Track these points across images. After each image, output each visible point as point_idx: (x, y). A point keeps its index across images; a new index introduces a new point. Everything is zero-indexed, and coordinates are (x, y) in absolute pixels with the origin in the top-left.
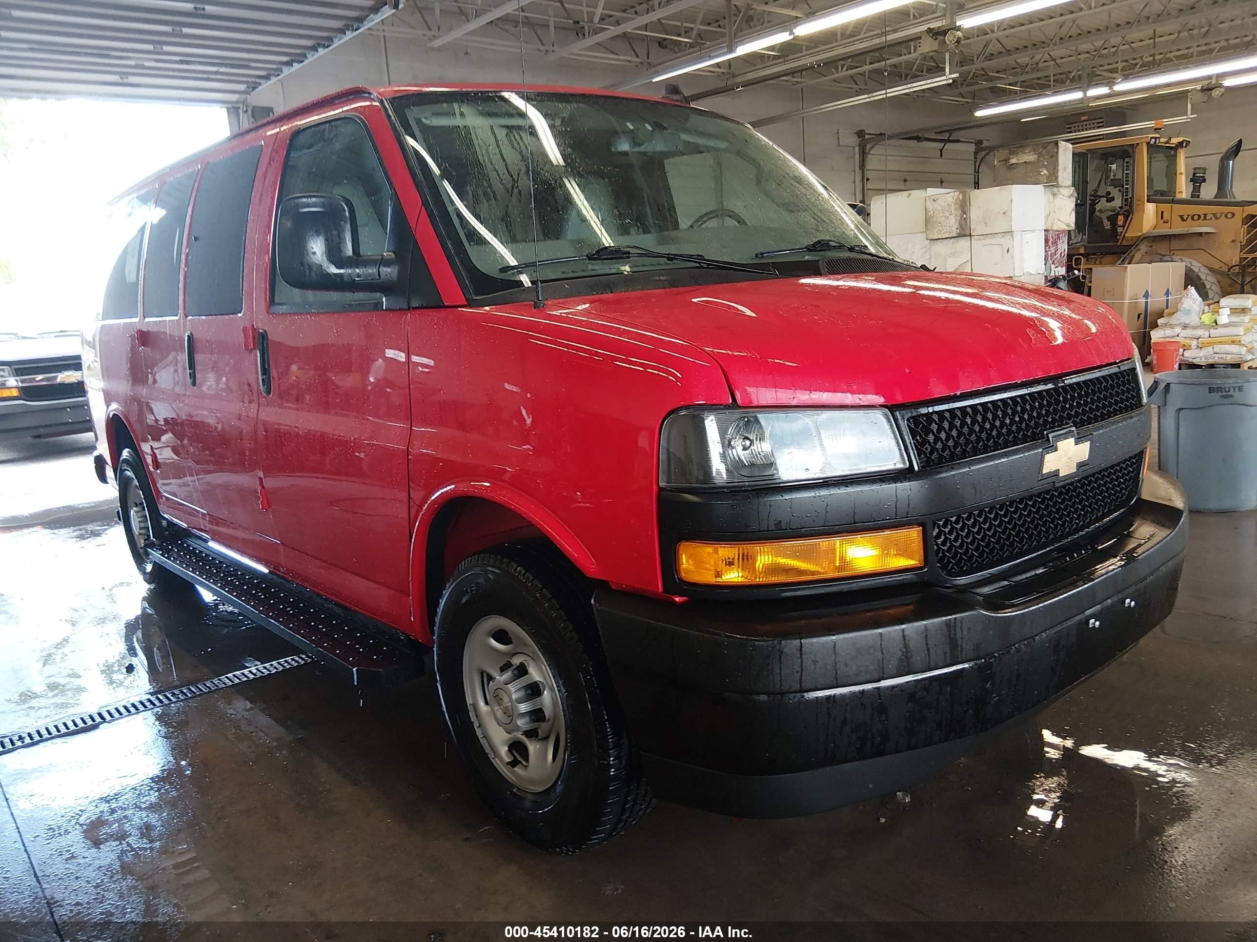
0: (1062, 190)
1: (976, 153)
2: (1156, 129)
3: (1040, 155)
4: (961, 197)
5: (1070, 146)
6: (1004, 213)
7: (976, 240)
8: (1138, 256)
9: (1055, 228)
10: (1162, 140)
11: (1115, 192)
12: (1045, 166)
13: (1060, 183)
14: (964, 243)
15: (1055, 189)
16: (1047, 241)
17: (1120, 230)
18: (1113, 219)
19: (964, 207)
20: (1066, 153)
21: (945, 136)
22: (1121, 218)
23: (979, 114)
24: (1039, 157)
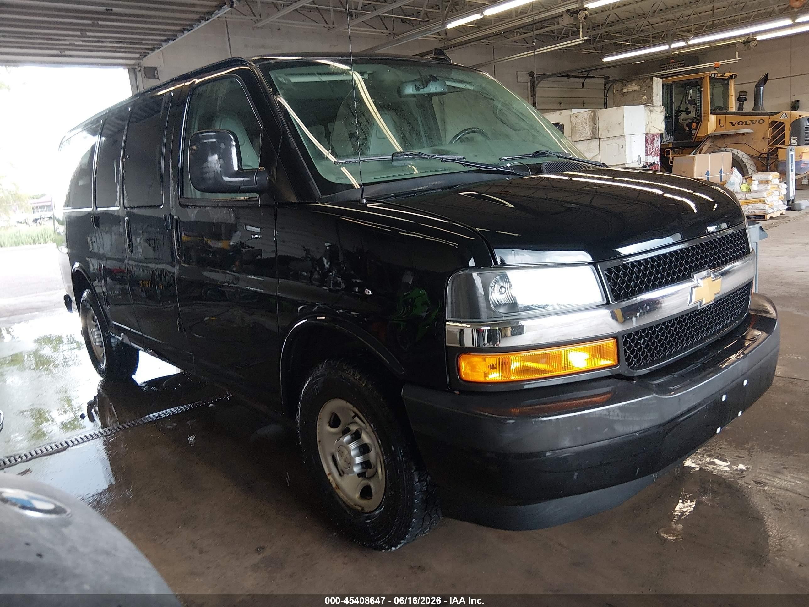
0: (656, 108)
1: (605, 85)
2: (715, 68)
3: (641, 86)
4: (592, 114)
5: (660, 80)
6: (619, 124)
7: (602, 141)
8: (705, 149)
9: (652, 132)
10: (720, 75)
11: (691, 108)
12: (644, 94)
13: (654, 104)
14: (595, 143)
15: (652, 108)
16: (647, 141)
17: (693, 132)
18: (690, 125)
19: (594, 120)
20: (658, 85)
21: (585, 74)
22: (694, 124)
23: (606, 60)
24: (641, 88)
